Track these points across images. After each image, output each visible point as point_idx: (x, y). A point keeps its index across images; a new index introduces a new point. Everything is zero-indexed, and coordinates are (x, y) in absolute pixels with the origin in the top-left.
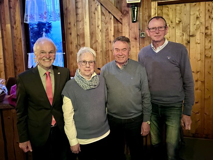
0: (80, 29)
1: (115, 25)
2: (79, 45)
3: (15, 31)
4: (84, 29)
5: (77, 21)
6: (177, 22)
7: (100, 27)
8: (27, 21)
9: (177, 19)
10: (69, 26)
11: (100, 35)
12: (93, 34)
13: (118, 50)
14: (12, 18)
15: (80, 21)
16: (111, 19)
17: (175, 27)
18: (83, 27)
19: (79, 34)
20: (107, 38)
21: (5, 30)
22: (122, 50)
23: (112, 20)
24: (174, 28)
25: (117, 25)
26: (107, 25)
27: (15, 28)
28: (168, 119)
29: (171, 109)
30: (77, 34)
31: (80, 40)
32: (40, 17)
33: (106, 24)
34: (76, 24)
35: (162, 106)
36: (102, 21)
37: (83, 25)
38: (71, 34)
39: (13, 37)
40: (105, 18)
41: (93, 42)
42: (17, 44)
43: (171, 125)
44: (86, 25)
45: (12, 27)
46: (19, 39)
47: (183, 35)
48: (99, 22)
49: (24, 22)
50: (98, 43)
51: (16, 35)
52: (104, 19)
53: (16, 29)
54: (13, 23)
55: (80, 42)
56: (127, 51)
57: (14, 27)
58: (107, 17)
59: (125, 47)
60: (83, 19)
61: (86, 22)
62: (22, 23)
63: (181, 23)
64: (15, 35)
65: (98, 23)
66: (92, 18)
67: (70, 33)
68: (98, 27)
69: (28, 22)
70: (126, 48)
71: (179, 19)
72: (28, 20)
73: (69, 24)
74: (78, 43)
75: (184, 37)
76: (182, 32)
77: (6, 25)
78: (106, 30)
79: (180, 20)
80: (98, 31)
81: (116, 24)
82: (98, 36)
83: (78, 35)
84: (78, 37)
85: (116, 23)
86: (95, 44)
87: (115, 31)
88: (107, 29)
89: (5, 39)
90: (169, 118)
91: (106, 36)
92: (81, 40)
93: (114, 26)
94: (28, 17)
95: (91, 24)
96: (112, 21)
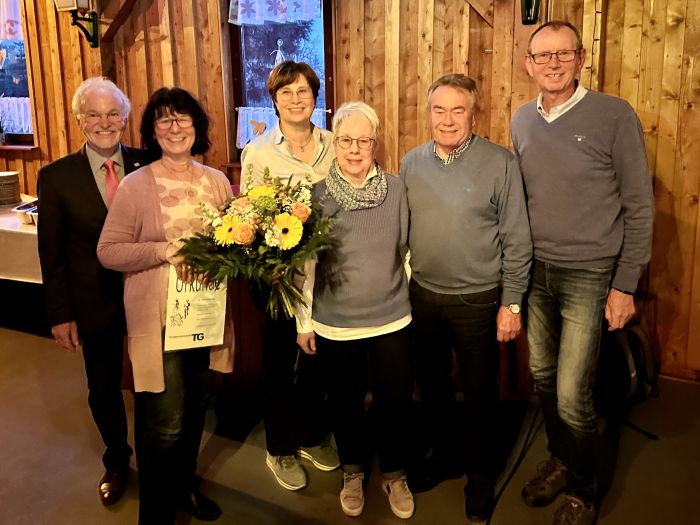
0: (374, 42)
1: (473, 30)
2: (370, 90)
3: (205, 45)
4: (383, 42)
5: (367, 19)
6: (670, 21)
7: (429, 37)
8: (235, 17)
9: (670, 12)
10: (344, 34)
11: (426, 62)
12: (408, 56)
13: (441, 110)
14: (199, 9)
15: (375, 20)
16: (462, 12)
17: (662, 40)
18: (382, 36)
19: (368, 56)
20: (449, 68)
21: (182, 43)
22: (452, 110)
23: (464, 16)
24: (658, 40)
25: (478, 31)
26: (450, 30)
27: (205, 36)
28: (566, 302)
29: (576, 277)
30: (365, 58)
31: (372, 75)
32: (270, 9)
33: (447, 28)
34: (362, 28)
35: (553, 266)
36: (435, 19)
37: (382, 32)
38: (348, 57)
39: (201, 61)
40: (446, 11)
41: (408, 79)
42: (210, 80)
43: (572, 318)
44: (390, 30)
45: (199, 35)
46: (215, 68)
47: (688, 63)
48: (426, 23)
49: (230, 21)
50: (421, 83)
51: (209, 55)
52: (443, 14)
53: (208, 40)
54: (202, 22)
55: (371, 81)
56: (466, 114)
57: (202, 35)
58: (451, 8)
59: (460, 104)
60: (382, 14)
61: (390, 24)
62: (222, 24)
63: (683, 25)
64: (206, 58)
65: (424, 25)
66: (408, 10)
67: (346, 52)
68: (424, 36)
69: (239, 22)
70: (464, 106)
71: (676, 14)
72: (240, 15)
73: (343, 29)
74: (367, 82)
75: (690, 71)
76: (686, 56)
77: (185, 29)
78: (447, 46)
79: (680, 16)
80: (423, 47)
81: (475, 28)
82: (423, 64)
83: (366, 60)
84: (368, 65)
85: (478, 26)
86: (413, 86)
87: (472, 48)
88: (449, 44)
89: (180, 67)
90: (569, 301)
91: (445, 64)
92: (374, 73)
93: (470, 34)
94: (240, 9)
95: (405, 28)
96: (466, 19)
